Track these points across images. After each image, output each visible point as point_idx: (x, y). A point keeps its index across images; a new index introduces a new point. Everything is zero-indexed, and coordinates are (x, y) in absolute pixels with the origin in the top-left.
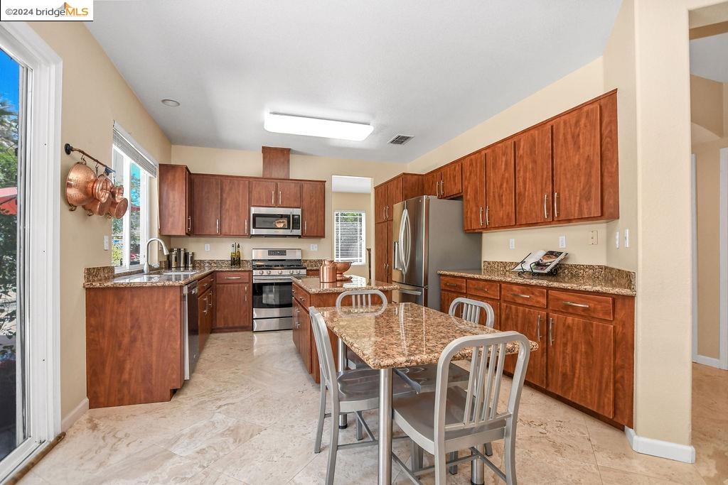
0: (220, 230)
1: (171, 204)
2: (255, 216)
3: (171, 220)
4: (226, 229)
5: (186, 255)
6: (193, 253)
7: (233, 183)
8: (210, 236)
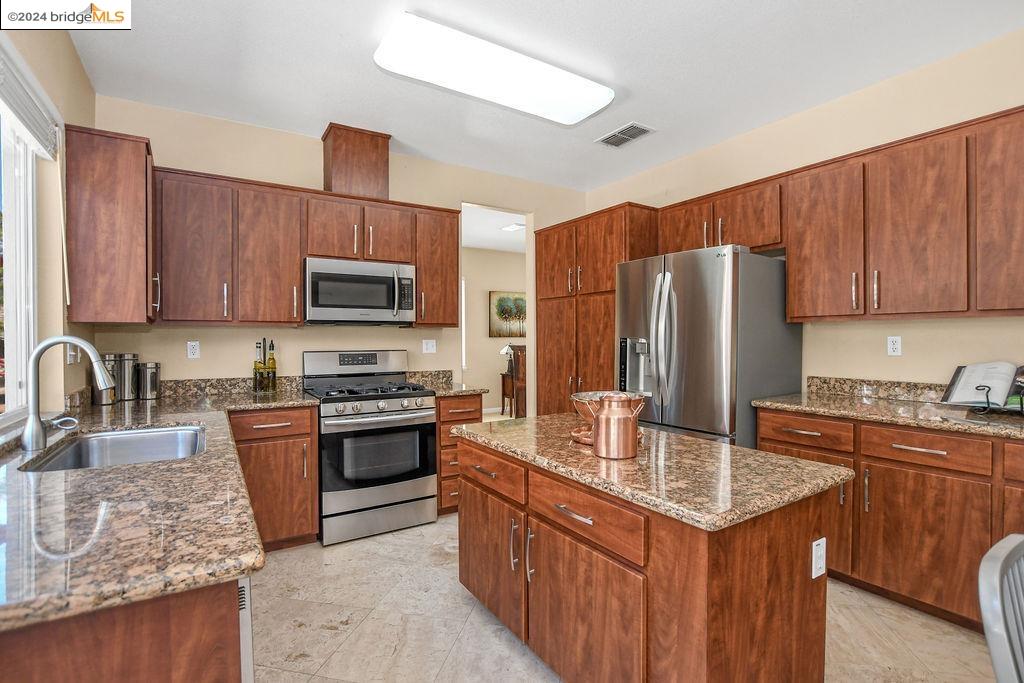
0: (232, 307)
1: (102, 238)
2: (318, 277)
3: (102, 281)
4: (245, 306)
5: (138, 371)
6: (157, 366)
7: (264, 199)
8: (206, 323)
